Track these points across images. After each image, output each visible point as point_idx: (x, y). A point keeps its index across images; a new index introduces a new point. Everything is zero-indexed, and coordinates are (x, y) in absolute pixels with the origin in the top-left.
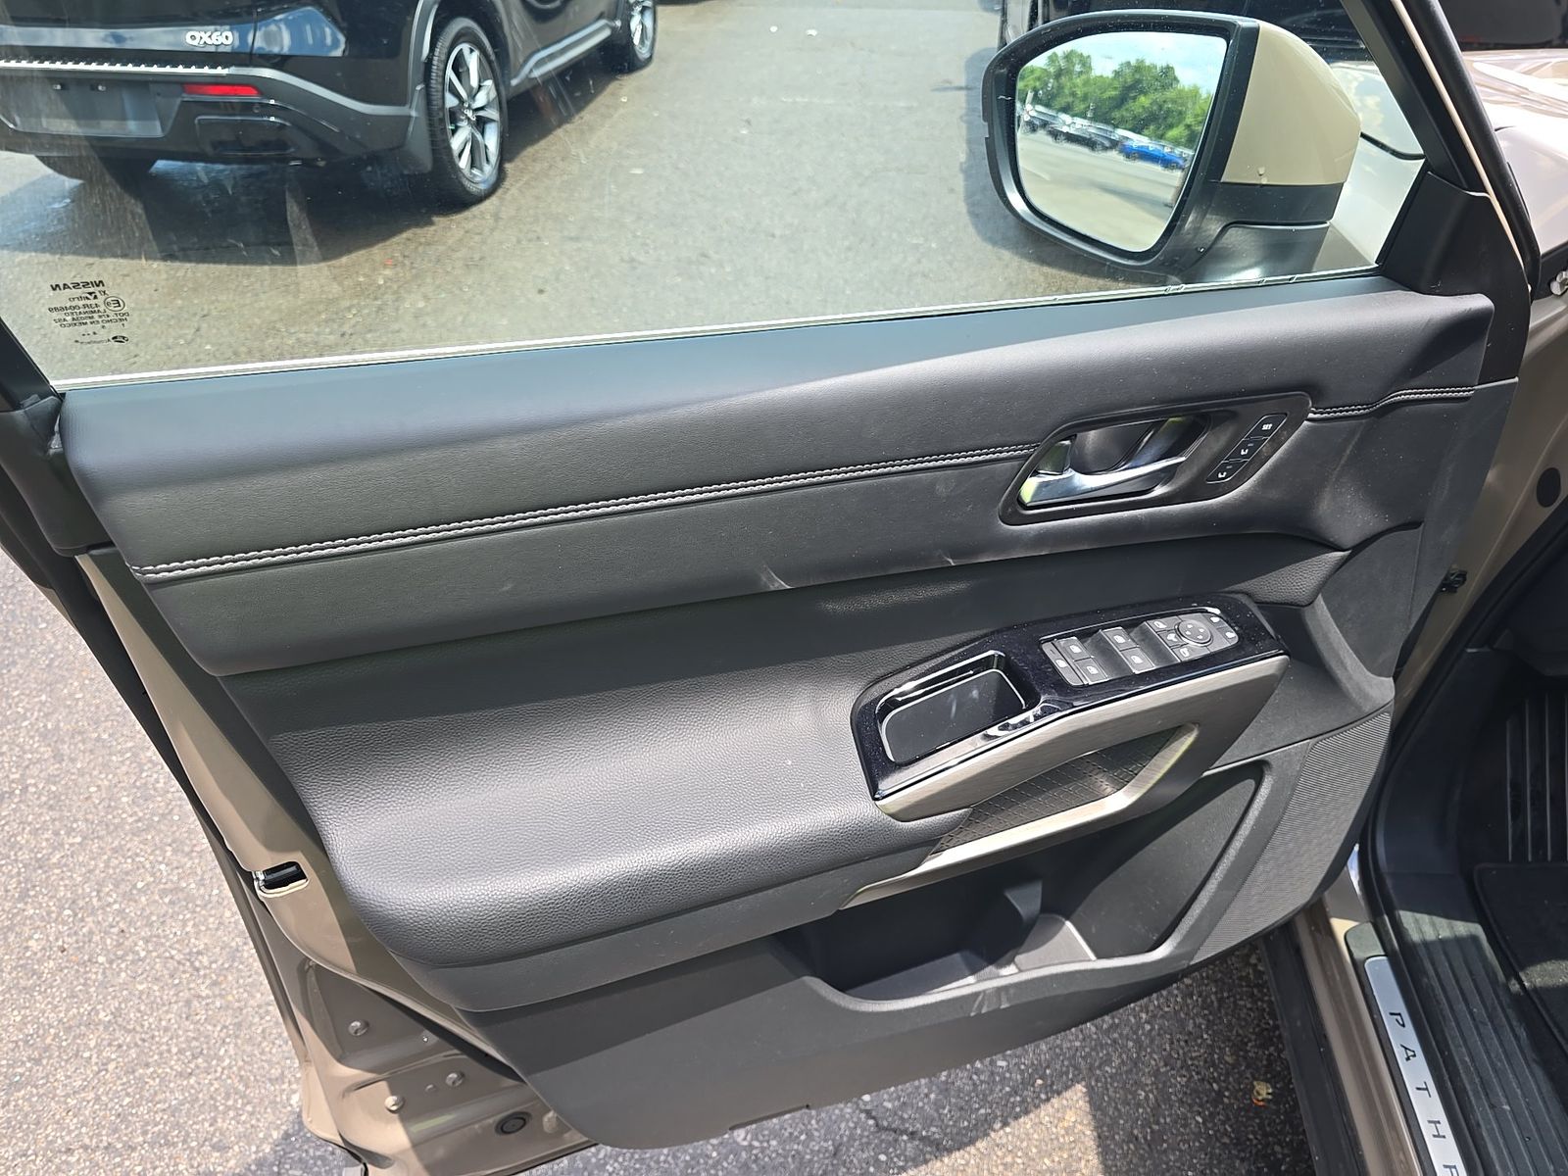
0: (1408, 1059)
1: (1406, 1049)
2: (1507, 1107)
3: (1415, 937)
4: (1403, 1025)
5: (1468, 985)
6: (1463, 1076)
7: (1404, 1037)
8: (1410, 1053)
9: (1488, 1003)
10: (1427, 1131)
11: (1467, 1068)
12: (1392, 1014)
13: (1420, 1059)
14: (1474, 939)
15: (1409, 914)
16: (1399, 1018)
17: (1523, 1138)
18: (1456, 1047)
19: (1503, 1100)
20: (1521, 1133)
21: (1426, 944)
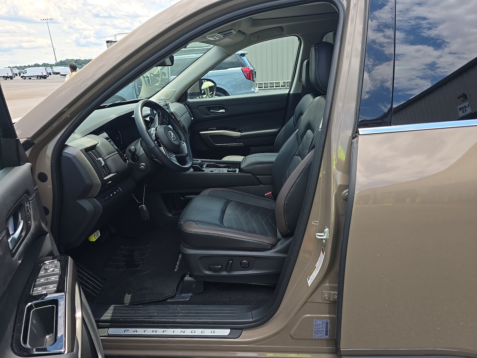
0: (137, 332)
1: (134, 331)
2: (156, 314)
3: (109, 318)
4: (128, 330)
5: (125, 312)
6: (146, 320)
7: (131, 331)
8: (136, 331)
9: (131, 309)
10: (154, 333)
11: (144, 319)
12: (124, 332)
13: (138, 329)
14: (115, 307)
15: (102, 317)
16: (126, 331)
17: (163, 314)
18: (139, 319)
19: (154, 314)
20: (161, 313)
21: (112, 316)
